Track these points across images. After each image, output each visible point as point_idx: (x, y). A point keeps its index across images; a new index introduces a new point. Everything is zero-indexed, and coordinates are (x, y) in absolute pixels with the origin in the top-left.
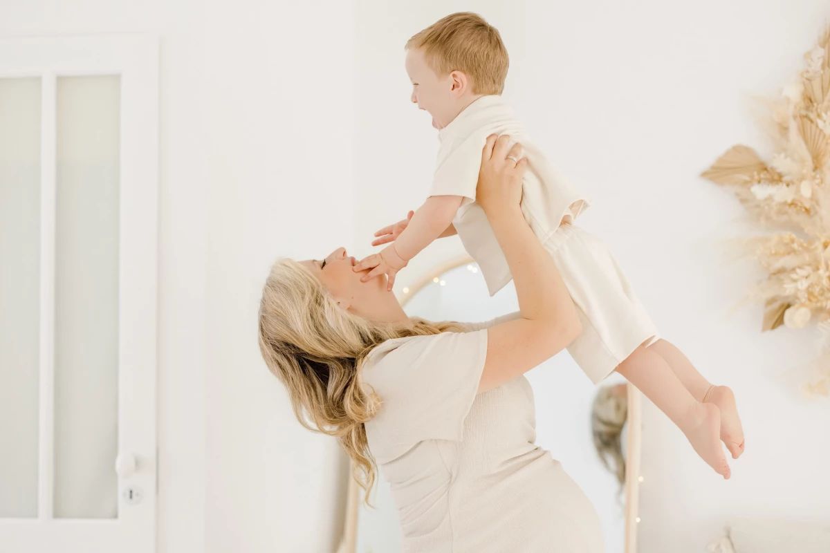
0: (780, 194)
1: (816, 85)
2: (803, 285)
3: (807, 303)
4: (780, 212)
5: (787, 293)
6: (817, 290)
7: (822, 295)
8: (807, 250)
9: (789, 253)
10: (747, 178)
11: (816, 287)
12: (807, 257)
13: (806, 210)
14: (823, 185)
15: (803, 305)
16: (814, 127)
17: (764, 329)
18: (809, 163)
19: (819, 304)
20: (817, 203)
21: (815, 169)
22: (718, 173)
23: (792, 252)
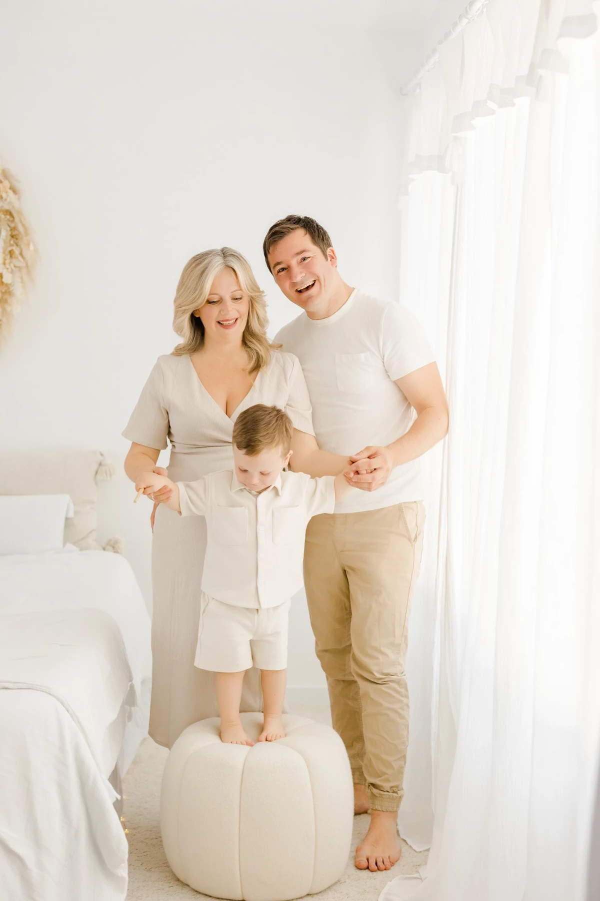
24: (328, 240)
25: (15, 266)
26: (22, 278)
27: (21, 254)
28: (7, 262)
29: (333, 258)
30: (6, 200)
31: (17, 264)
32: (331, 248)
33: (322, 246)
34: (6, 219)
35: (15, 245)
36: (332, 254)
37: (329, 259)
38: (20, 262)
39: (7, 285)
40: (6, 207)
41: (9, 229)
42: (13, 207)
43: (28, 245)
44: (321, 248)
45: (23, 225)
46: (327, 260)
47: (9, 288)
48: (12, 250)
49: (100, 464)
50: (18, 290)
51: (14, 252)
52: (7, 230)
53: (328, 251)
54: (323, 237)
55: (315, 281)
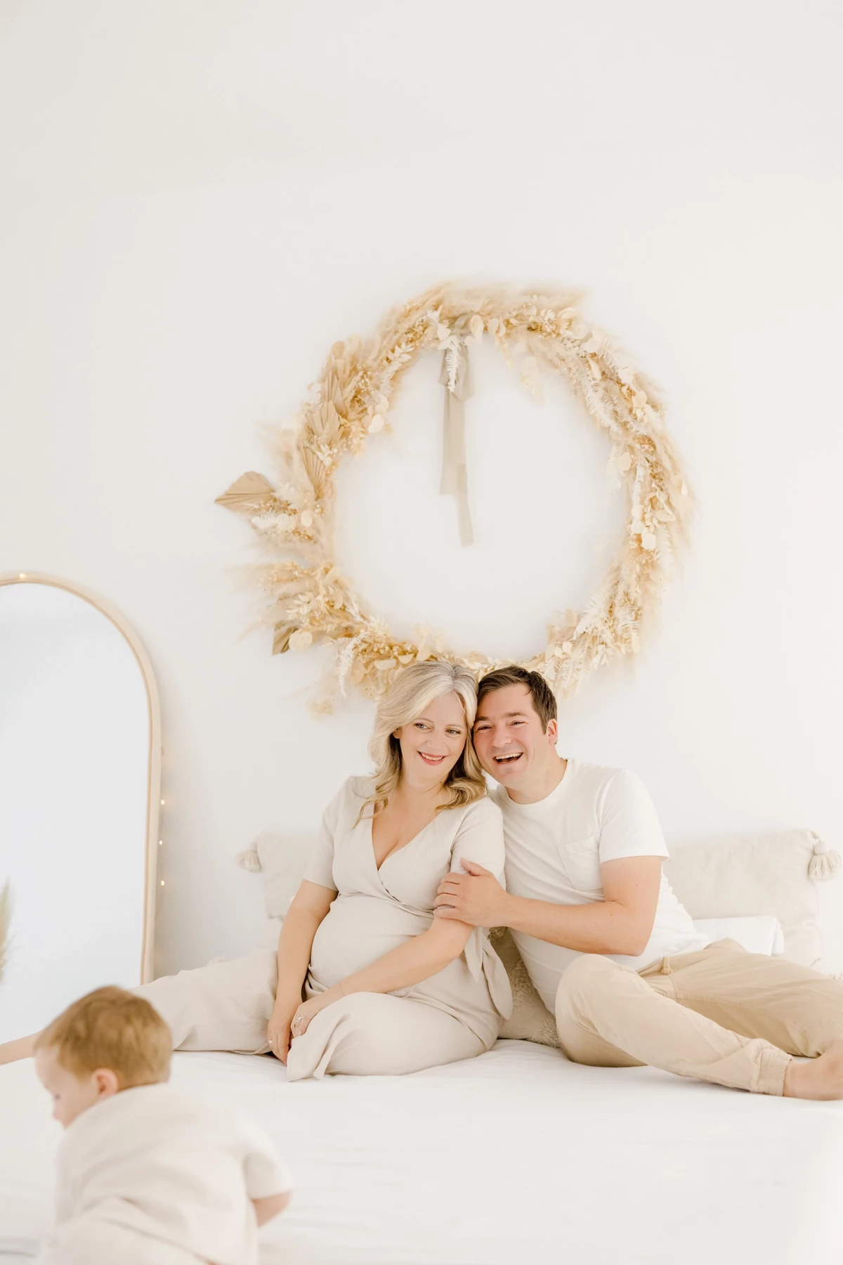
0: (283, 522)
1: (316, 416)
2: (305, 610)
3: (310, 626)
4: (287, 540)
5: (290, 618)
6: (317, 615)
7: (323, 619)
8: (308, 576)
9: (292, 580)
10: (256, 506)
11: (316, 613)
12: (307, 583)
13: (309, 537)
14: (324, 515)
15: (306, 629)
16: (315, 458)
17: (274, 652)
18: (312, 494)
19: (320, 628)
20: (319, 532)
21: (317, 498)
22: (231, 499)
23: (292, 579)
24: (553, 710)
25: (659, 522)
26: (671, 541)
27: (668, 502)
28: (647, 516)
29: (553, 734)
30: (642, 420)
31: (663, 519)
32: (554, 720)
33: (543, 714)
34: (643, 450)
35: (658, 489)
36: (553, 727)
37: (548, 732)
38: (665, 515)
39: (648, 552)
40: (643, 432)
41: (648, 465)
42: (653, 431)
43: (680, 488)
44: (541, 716)
45: (670, 457)
46: (545, 733)
47: (652, 557)
48: (655, 497)
49: (814, 853)
50: (666, 559)
51: (657, 500)
52: (645, 468)
53: (550, 723)
54: (548, 702)
55: (522, 754)
